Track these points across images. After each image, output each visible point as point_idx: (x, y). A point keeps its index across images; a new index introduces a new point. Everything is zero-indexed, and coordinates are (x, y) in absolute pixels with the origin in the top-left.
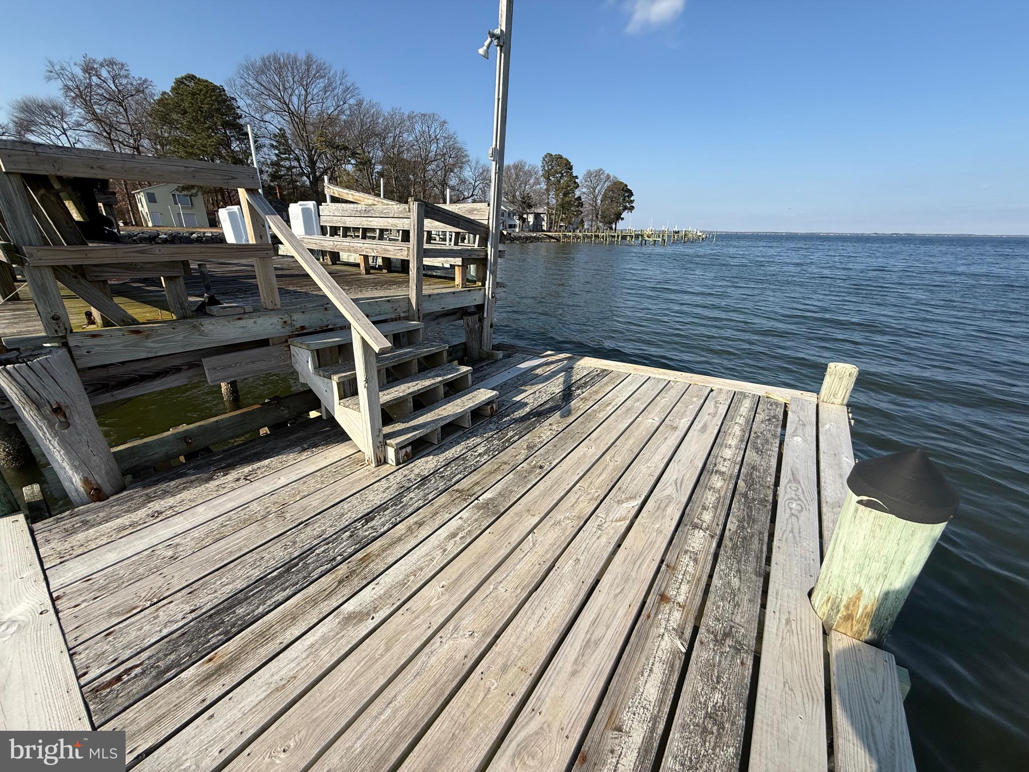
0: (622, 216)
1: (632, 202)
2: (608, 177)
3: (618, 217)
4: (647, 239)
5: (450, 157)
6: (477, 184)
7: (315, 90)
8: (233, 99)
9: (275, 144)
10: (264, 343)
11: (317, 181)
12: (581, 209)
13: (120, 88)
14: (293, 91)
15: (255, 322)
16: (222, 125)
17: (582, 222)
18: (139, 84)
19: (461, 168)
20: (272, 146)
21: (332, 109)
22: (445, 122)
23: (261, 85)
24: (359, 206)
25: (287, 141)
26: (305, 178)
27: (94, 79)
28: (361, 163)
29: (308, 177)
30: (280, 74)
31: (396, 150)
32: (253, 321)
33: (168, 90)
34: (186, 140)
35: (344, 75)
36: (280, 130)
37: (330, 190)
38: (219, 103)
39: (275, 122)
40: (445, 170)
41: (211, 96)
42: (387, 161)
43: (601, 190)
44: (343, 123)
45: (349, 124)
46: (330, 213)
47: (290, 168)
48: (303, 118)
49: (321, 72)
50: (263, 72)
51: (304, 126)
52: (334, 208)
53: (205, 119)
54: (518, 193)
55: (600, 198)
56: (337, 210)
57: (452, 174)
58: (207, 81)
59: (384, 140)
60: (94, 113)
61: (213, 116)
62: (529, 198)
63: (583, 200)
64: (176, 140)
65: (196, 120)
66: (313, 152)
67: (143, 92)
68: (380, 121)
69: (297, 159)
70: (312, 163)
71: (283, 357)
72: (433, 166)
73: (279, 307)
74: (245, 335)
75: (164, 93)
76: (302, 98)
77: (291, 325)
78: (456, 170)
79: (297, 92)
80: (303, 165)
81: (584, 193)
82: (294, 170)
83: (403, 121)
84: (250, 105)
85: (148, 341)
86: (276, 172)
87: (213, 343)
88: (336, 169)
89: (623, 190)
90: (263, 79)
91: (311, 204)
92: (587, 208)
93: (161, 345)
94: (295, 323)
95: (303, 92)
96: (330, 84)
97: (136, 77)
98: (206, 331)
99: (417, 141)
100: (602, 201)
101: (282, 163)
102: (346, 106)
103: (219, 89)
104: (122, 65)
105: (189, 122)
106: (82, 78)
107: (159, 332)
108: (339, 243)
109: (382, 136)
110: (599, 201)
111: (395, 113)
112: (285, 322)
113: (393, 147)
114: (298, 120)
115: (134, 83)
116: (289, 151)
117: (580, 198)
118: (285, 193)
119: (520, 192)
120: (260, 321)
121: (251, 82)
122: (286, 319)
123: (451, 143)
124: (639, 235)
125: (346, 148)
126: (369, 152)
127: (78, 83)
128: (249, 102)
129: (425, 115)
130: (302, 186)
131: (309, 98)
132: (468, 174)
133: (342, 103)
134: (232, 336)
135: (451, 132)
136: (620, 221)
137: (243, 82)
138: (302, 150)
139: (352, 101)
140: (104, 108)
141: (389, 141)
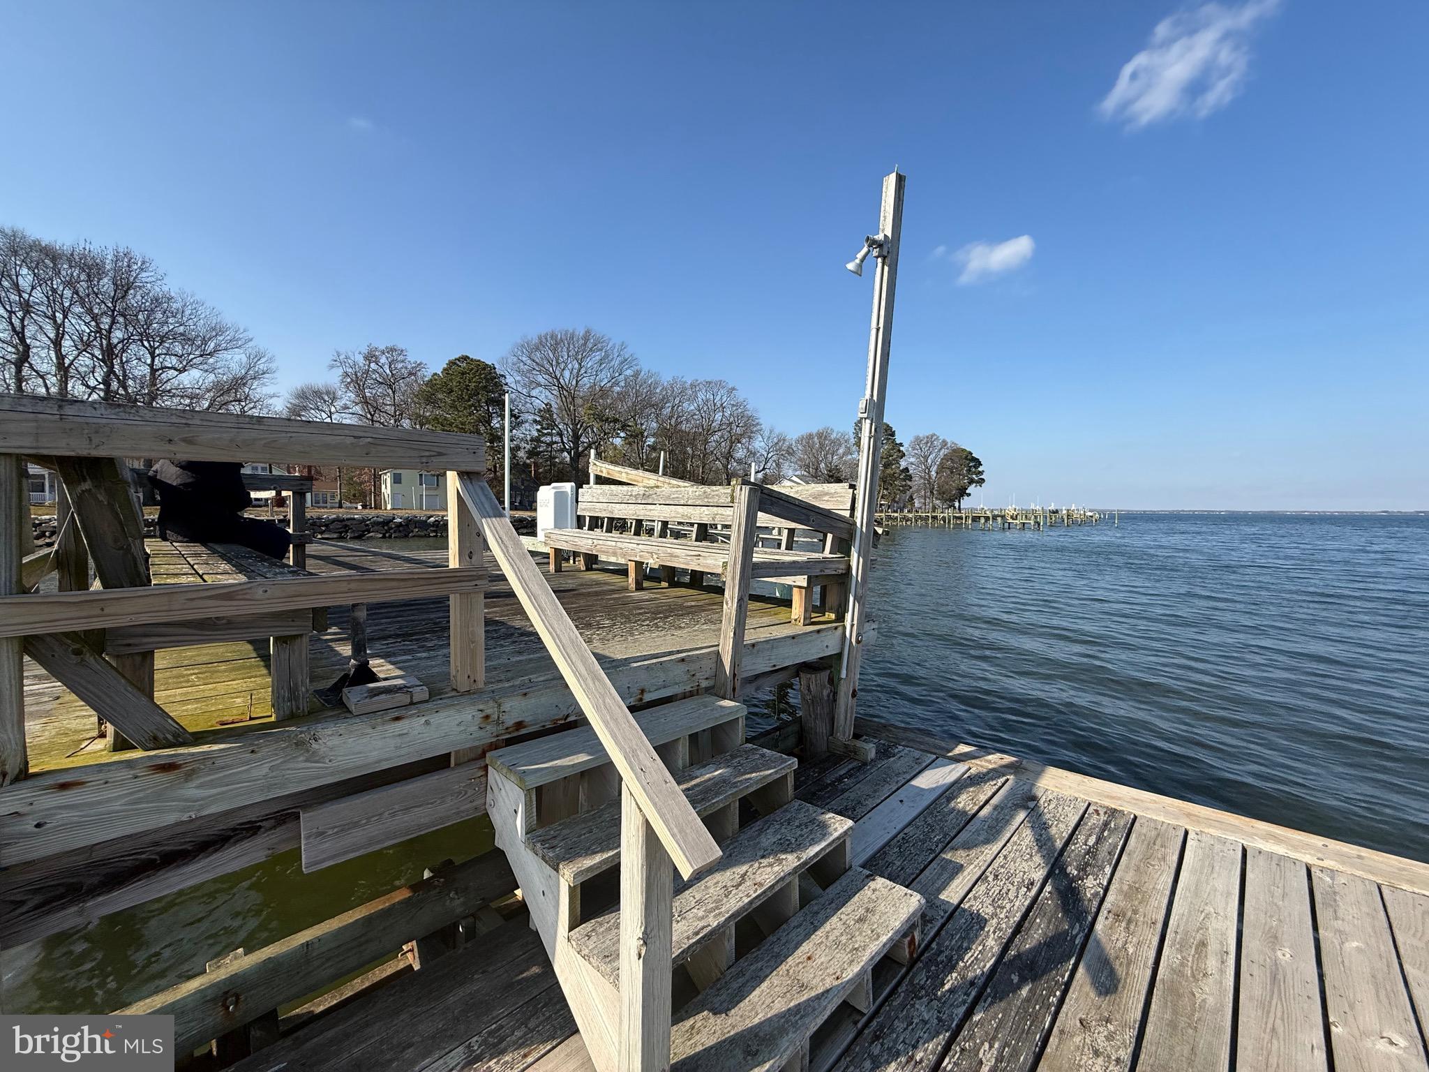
0: (967, 492)
1: (981, 473)
2: (944, 443)
3: (962, 492)
4: (1011, 521)
5: (737, 426)
6: (770, 455)
7: (589, 363)
8: (503, 376)
9: (538, 419)
10: (440, 763)
11: (579, 457)
12: (909, 483)
13: (394, 372)
14: (566, 365)
15: (427, 723)
16: (486, 402)
17: (911, 498)
18: (413, 368)
19: (750, 438)
20: (535, 421)
21: (606, 381)
22: (733, 389)
23: (534, 361)
24: (635, 488)
25: (551, 416)
26: (566, 454)
27: (373, 365)
28: (631, 435)
29: (569, 453)
30: (554, 351)
31: (673, 420)
32: (424, 719)
33: (439, 372)
34: (446, 419)
35: (623, 346)
36: (546, 405)
37: (597, 467)
38: (487, 380)
39: (542, 397)
40: (731, 440)
41: (481, 374)
42: (663, 432)
43: (935, 459)
44: (616, 395)
45: (622, 397)
46: (593, 499)
47: (550, 444)
48: (572, 391)
49: (598, 345)
50: (537, 349)
51: (573, 400)
52: (599, 491)
53: (469, 397)
54: (822, 465)
55: (934, 469)
56: (603, 494)
57: (739, 445)
58: (479, 361)
59: (660, 410)
60: (364, 397)
61: (478, 394)
62: (838, 470)
63: (911, 472)
64: (436, 419)
65: (460, 398)
66: (579, 426)
67: (415, 374)
68: (658, 391)
69: (560, 434)
70: (576, 437)
71: (470, 792)
72: (716, 437)
73: (481, 685)
74: (403, 752)
75: (435, 374)
76: (575, 371)
77: (498, 722)
78: (744, 441)
79: (570, 366)
80: (565, 440)
81: (912, 464)
82: (555, 446)
83: (683, 390)
84: (519, 382)
85: (190, 784)
86: (535, 448)
87: (332, 774)
88: (602, 443)
89: (966, 458)
90: (537, 356)
91: (568, 487)
92: (917, 482)
93: (219, 790)
94: (504, 717)
95: (577, 366)
96: (607, 356)
97: (412, 362)
98: (323, 749)
99: (699, 411)
100: (937, 473)
101: (542, 439)
102: (622, 377)
103: (490, 367)
104: (402, 351)
105: (454, 401)
106: (362, 365)
107: (219, 763)
108: (601, 542)
109: (658, 407)
110: (933, 473)
111: (676, 382)
112: (487, 717)
113: (670, 418)
114: (568, 395)
115: (409, 367)
116: (552, 425)
117: (907, 470)
118: (541, 470)
119: (825, 464)
120: (436, 719)
121: (524, 359)
122: (489, 712)
123: (740, 410)
124: (998, 516)
125: (616, 421)
126: (642, 424)
127: (357, 370)
128: (518, 378)
129: (710, 383)
130: (560, 463)
131: (583, 371)
132: (759, 444)
133: (617, 374)
134: (374, 755)
135: (741, 399)
136: (965, 497)
137: (515, 359)
138: (567, 425)
139: (629, 372)
140: (374, 392)
141: (667, 411)
